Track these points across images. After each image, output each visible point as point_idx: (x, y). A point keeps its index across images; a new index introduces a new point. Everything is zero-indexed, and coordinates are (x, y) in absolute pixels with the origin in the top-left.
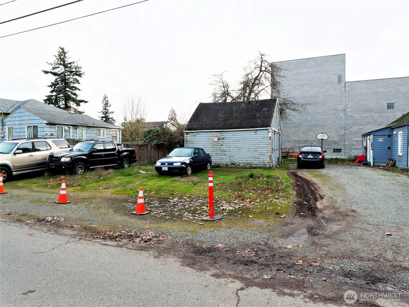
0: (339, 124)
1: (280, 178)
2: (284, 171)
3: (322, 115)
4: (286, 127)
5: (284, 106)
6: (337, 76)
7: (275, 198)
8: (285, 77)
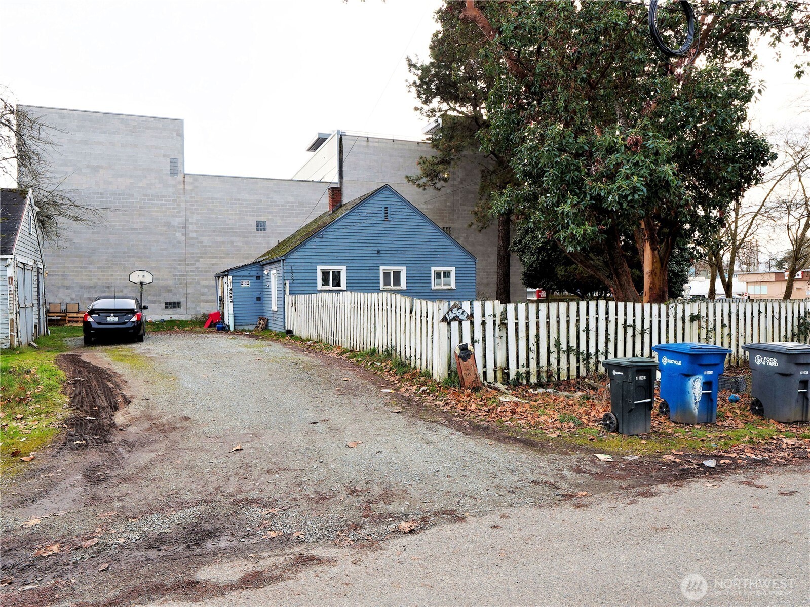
0: (175, 253)
1: (33, 371)
2: (49, 353)
3: (140, 234)
4: (58, 256)
5: (51, 208)
6: (168, 160)
7: (14, 419)
8: (50, 144)
